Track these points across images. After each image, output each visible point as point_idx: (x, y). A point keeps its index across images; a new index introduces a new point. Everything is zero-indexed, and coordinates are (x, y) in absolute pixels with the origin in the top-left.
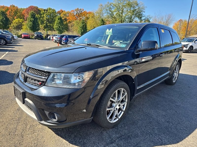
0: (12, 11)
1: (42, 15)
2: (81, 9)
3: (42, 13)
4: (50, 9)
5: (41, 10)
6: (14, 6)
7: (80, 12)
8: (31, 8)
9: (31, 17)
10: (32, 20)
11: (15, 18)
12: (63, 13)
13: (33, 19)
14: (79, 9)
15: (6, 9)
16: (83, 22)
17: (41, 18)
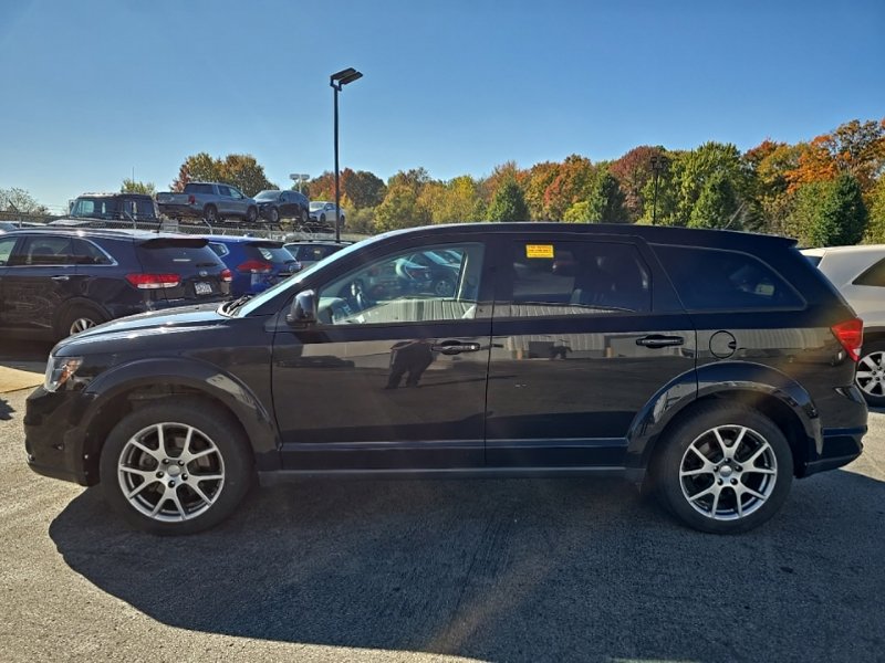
0: (568, 176)
1: (675, 179)
2: (874, 124)
3: (673, 169)
4: (711, 147)
5: (672, 157)
6: (577, 159)
7: (868, 138)
8: (636, 155)
9: (601, 194)
10: (603, 206)
11: (574, 200)
12: (772, 155)
13: (606, 203)
14: (862, 125)
15: (553, 171)
16: (846, 189)
17: (669, 191)
